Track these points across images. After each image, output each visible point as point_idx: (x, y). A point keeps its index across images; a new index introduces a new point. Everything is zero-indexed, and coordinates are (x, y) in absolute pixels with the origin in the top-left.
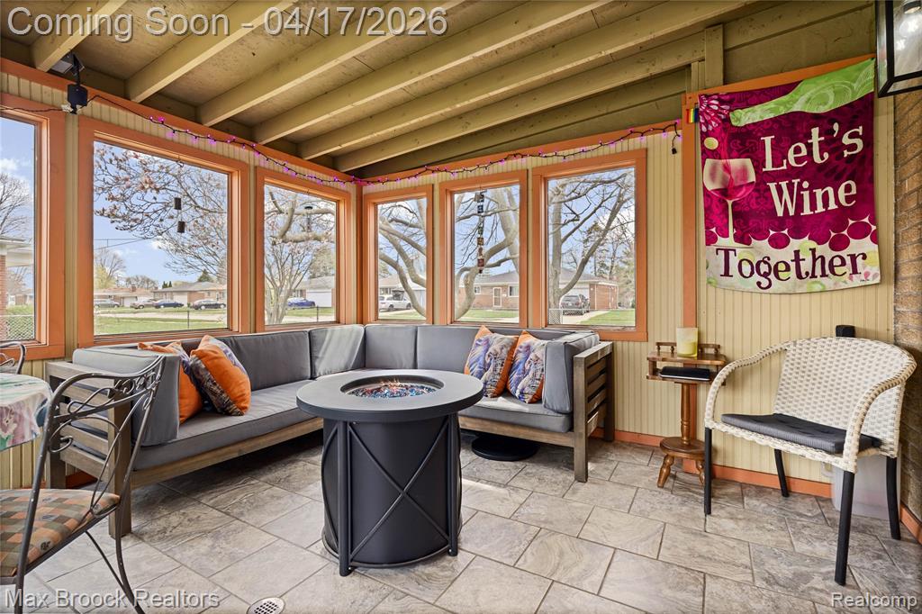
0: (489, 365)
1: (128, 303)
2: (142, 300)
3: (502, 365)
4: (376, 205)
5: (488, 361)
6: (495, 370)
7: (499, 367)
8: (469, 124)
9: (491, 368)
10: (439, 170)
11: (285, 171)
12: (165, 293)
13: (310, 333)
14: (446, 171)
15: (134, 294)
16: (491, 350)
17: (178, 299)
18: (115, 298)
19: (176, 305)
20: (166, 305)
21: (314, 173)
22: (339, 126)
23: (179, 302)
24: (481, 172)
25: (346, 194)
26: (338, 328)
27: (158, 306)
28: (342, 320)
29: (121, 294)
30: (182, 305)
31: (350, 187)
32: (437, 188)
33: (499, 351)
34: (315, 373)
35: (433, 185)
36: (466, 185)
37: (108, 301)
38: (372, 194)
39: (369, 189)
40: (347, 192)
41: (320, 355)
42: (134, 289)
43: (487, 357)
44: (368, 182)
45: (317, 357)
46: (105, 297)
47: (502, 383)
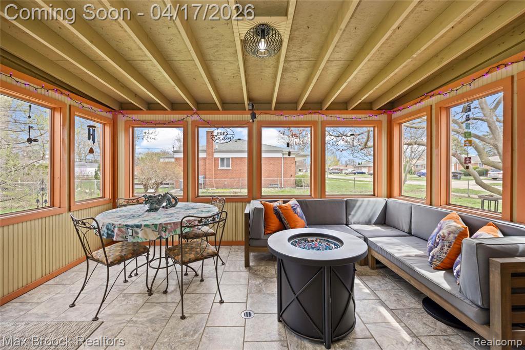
0: (438, 244)
1: (344, 172)
2: (349, 170)
3: (449, 247)
4: (400, 124)
5: (437, 241)
6: (442, 249)
7: (446, 248)
8: (443, 58)
9: (439, 247)
10: (433, 95)
11: (338, 119)
12: (358, 167)
13: (346, 201)
14: (439, 94)
15: (346, 168)
16: (441, 233)
17: (364, 170)
18: (339, 170)
19: (362, 173)
20: (358, 173)
21: (355, 116)
22: (359, 89)
23: (364, 172)
24: (466, 88)
25: (380, 122)
26: (373, 199)
27: (355, 174)
28: (376, 195)
29: (341, 168)
30: (365, 173)
31: (383, 118)
32: (434, 107)
33: (446, 235)
34: (348, 222)
35: (431, 106)
36: (456, 101)
37: (337, 171)
38: (397, 118)
39: (395, 115)
40: (380, 120)
41: (352, 213)
42: (346, 166)
43: (437, 237)
44: (394, 112)
45: (350, 214)
46: (336, 169)
47: (448, 261)
